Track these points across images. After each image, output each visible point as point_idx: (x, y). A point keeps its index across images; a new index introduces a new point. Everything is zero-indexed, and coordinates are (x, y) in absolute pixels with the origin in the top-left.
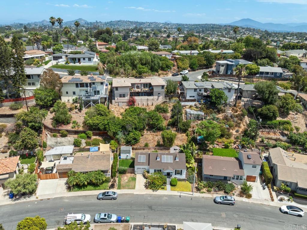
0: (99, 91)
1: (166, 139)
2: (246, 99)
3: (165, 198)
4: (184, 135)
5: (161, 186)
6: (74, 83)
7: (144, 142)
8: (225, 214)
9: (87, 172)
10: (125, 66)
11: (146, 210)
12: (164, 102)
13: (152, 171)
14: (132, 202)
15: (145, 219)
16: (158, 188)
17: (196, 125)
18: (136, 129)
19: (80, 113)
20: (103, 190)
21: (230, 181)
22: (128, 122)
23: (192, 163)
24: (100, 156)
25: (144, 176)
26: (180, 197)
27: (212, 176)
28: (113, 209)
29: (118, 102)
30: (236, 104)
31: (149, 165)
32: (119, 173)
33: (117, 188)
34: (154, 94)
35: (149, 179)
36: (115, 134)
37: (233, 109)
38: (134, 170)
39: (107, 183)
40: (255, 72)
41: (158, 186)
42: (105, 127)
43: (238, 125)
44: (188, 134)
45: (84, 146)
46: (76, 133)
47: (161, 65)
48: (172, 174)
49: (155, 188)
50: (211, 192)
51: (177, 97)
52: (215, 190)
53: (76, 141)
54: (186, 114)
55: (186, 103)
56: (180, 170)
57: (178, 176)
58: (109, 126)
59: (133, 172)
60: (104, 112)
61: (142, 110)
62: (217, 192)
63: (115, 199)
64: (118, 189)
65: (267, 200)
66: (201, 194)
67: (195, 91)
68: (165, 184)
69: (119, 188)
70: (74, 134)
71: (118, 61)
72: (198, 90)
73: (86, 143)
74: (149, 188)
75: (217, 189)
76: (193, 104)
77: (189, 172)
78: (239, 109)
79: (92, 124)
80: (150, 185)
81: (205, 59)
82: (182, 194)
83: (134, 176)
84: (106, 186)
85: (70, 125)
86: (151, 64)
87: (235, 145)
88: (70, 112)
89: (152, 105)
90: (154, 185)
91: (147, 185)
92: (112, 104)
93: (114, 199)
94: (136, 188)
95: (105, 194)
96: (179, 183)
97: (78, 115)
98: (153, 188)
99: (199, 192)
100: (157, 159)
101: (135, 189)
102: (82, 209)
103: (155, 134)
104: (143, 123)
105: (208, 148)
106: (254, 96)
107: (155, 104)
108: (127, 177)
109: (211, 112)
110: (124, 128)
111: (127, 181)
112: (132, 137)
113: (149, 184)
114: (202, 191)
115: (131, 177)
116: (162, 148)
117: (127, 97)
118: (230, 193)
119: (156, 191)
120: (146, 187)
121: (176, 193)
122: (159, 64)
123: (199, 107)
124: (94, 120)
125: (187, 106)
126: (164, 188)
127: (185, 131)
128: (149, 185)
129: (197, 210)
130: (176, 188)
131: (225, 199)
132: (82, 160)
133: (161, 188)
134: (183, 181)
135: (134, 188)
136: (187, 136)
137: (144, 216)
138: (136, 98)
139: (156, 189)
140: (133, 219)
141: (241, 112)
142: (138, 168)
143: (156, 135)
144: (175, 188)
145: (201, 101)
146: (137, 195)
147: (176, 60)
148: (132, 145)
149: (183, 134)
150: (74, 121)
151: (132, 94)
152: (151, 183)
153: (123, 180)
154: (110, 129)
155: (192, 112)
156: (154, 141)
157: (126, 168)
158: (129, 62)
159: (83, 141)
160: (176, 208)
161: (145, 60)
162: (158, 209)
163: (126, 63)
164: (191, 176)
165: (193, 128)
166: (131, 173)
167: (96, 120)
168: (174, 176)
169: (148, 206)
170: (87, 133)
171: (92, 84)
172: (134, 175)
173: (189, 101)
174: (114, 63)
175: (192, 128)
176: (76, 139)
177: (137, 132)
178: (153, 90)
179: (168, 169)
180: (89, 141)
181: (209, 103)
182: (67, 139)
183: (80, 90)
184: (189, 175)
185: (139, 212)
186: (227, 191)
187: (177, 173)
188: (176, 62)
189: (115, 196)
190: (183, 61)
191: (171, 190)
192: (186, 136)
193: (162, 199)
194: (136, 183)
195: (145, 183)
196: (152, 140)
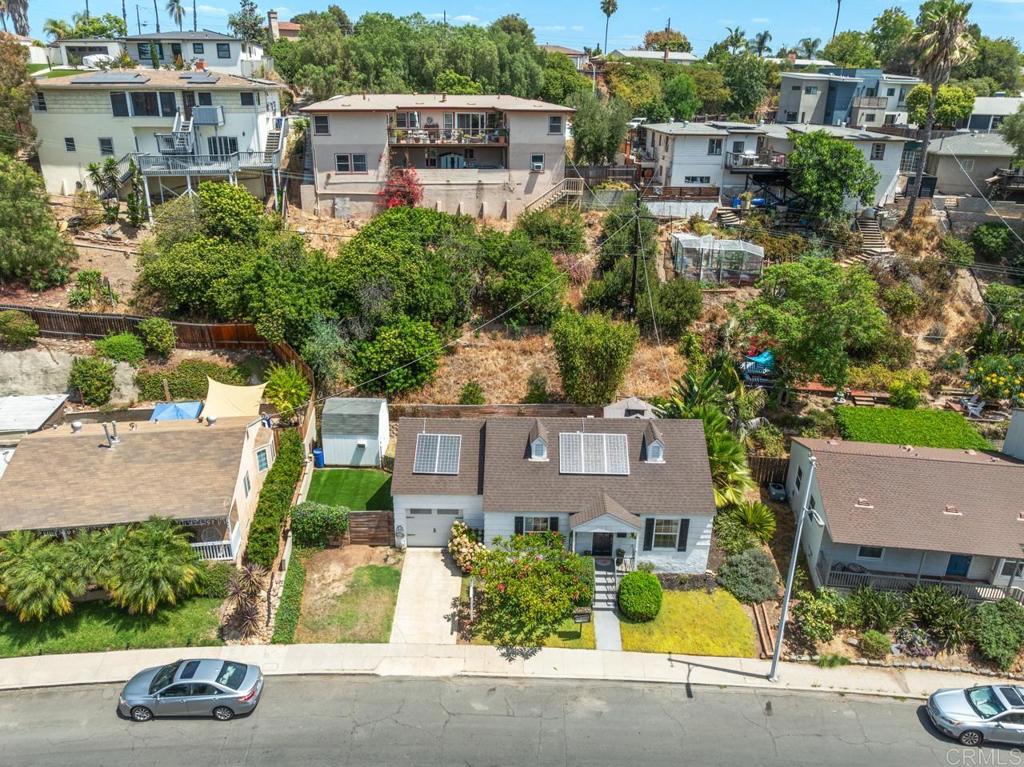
0: (233, 142)
1: (578, 361)
2: (951, 201)
3: (590, 704)
4: (671, 350)
5: (556, 621)
6: (104, 90)
7: (456, 383)
9: (73, 533)
10: (383, 78)
12: (562, 202)
13: (498, 526)
14: (361, 734)
16: (539, 632)
17: (726, 306)
18: (413, 310)
19: (127, 241)
20: (175, 645)
21: (987, 582)
22: (367, 270)
23: (736, 483)
24: (184, 435)
25: (453, 561)
26: (690, 694)
27: (874, 552)
29: (332, 196)
30: (910, 213)
31: (480, 491)
32: (295, 544)
33: (271, 633)
34: (512, 159)
35: (480, 577)
36: (297, 331)
37: (898, 238)
38: (391, 521)
39: (206, 603)
40: (953, 113)
41: (540, 618)
42: (242, 298)
43: (932, 310)
44: (690, 342)
45: (126, 401)
46: (88, 327)
47: (542, 82)
48: (623, 548)
49: (521, 636)
50: (882, 657)
51: (626, 180)
52: (910, 645)
53: (83, 368)
54: (673, 258)
55: (671, 204)
56: (677, 518)
57: (663, 560)
58: (261, 288)
59: (384, 535)
60: (242, 221)
61: (449, 226)
62: (924, 656)
63: (237, 712)
64: (274, 642)
66: (826, 671)
67: (711, 152)
68: (586, 610)
69: (285, 635)
70: (76, 338)
71: (353, 53)
72: (728, 146)
73: (138, 382)
74: (480, 637)
75: (921, 637)
76: (706, 209)
77: (723, 534)
78: (927, 239)
79: (171, 280)
80: (489, 612)
81: (729, 79)
82: (698, 676)
83: (391, 561)
84: (197, 623)
85: (62, 295)
86: (499, 77)
87: (941, 401)
88: (77, 233)
89: (504, 215)
90: (513, 614)
91: (467, 617)
92: (299, 206)
93: (234, 716)
94: (392, 639)
95: (171, 680)
96: (670, 599)
97: (118, 248)
98: (507, 635)
99: (806, 657)
100: (528, 454)
101: (387, 642)
103: (516, 345)
104: (452, 285)
105: (802, 415)
106: (994, 183)
107: (516, 209)
108: (347, 566)
109: (795, 247)
110: (345, 301)
111: (340, 588)
112: (390, 351)
113: (484, 607)
114: (825, 650)
115: (371, 567)
116: (558, 407)
117: (376, 168)
118: (1013, 667)
119: (526, 656)
120: (464, 627)
121: (654, 667)
122: (532, 76)
123: (735, 226)
124: (182, 260)
125: (676, 219)
126: (576, 635)
127: (672, 331)
128: (480, 612)
130: (657, 635)
131: (1010, 709)
132: (63, 461)
133: (562, 635)
134: (694, 588)
135: (380, 634)
136: (688, 356)
138: (423, 176)
139: (528, 639)
141: (937, 256)
142: (414, 511)
143: (524, 352)
144: (650, 633)
145: (744, 199)
146: (399, 680)
147: (606, 74)
148: (395, 392)
149: (661, 348)
150: (86, 274)
151: (404, 156)
152: (497, 603)
153: (318, 585)
154: (268, 300)
155: (707, 243)
156: (515, 378)
157: (342, 509)
158: (400, 62)
159: (124, 373)
161: (470, 56)
163: (386, 66)
164: (746, 555)
165: (713, 319)
166: (374, 541)
167: (196, 258)
168: (638, 559)
170: (145, 327)
171: (197, 102)
172: (390, 551)
173: (681, 195)
174: (330, 63)
175: (706, 318)
176: (84, 362)
177: (419, 328)
178: (507, 141)
179: (600, 510)
180: (156, 375)
181: (781, 209)
182: (35, 360)
183: (136, 129)
184: (730, 553)
186: (992, 652)
187: (655, 536)
188: (607, 82)
189: (243, 692)
190: (638, 79)
191: (626, 650)
192: (681, 353)
193: (568, 709)
194: (395, 604)
195: (455, 600)
196: (504, 376)
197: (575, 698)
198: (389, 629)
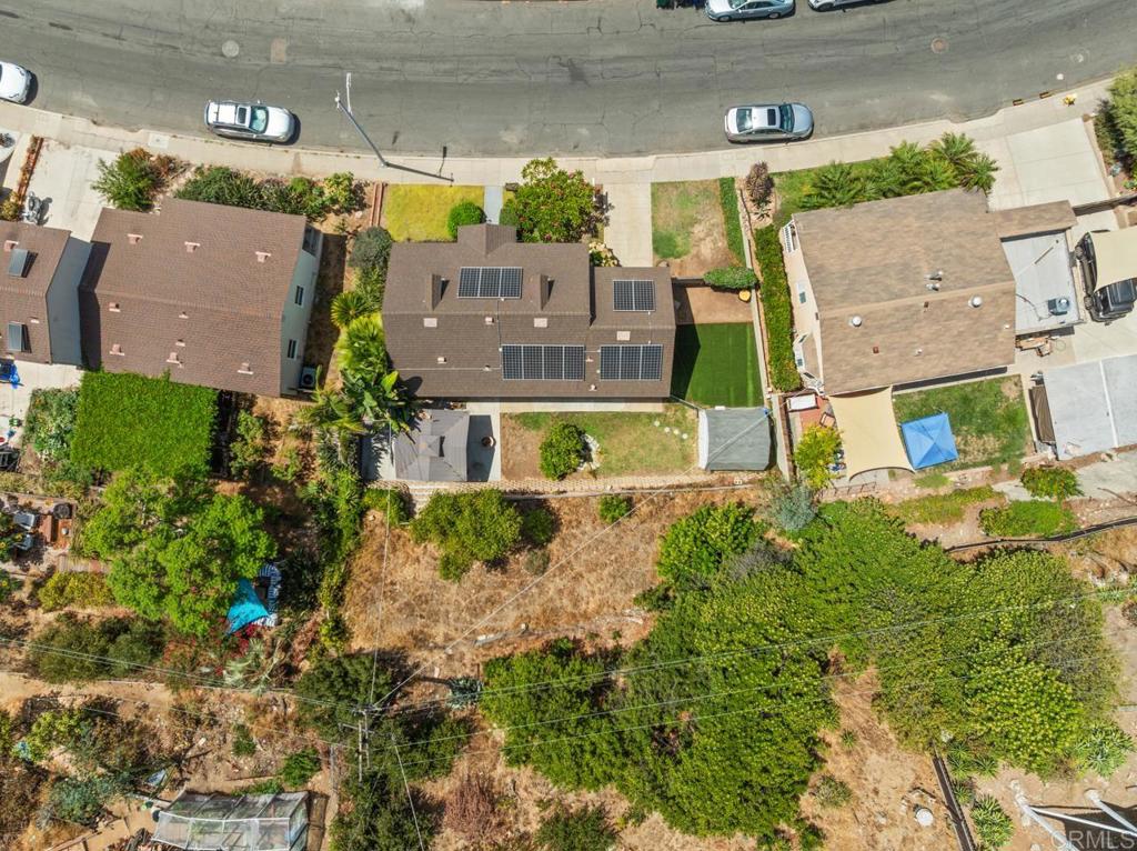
3: (511, 138)
8: (273, 56)
11: (592, 62)
14: (655, 105)
15: (597, 14)
26: (445, 149)
28: (733, 58)
33: (736, 186)
64: (733, 179)
65: (61, 143)
66: (345, 171)
82: (436, 165)
83: (663, 264)
91: (597, 209)
94: (649, 187)
99: (354, 183)
101: (653, 184)
102: (859, 50)
108: (697, 256)
111: (698, 231)
115: (678, 256)
120: (599, 200)
129: (381, 68)
135: (659, 190)
137: (599, 28)
140: (642, 15)
146: (639, 153)
153: (716, 233)
156: (565, 568)
160: (471, 80)
162: (542, 67)
169: (586, 82)
185: (622, 50)
191: (482, 187)
193: (526, 132)
194: (653, 217)
195: (607, 225)
196: (578, 568)
197: (521, 142)
198: (653, 194)
